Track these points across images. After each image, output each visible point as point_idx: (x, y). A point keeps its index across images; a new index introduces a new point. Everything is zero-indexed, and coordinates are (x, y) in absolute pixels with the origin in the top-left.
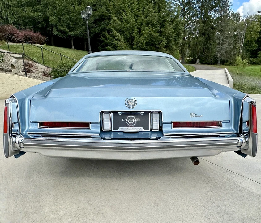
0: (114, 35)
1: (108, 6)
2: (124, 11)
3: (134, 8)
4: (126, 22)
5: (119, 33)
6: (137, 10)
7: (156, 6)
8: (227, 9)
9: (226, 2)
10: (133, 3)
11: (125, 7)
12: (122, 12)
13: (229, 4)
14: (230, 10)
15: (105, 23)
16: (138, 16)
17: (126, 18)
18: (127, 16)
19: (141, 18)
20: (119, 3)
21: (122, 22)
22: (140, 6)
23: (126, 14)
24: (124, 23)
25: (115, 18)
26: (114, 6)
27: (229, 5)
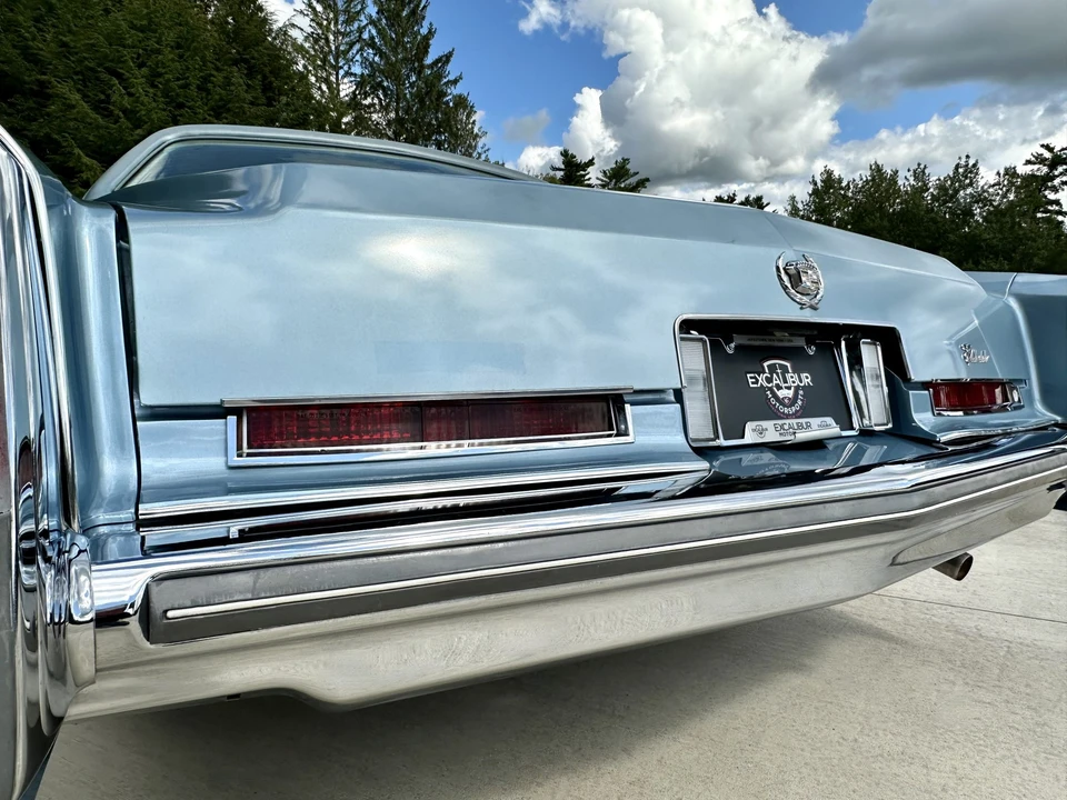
0: (71, 164)
1: (34, 39)
2: (119, 76)
3: (161, 70)
4: (128, 119)
5: (92, 158)
6: (178, 79)
7: (257, 82)
8: (470, 146)
9: (467, 125)
10: (158, 52)
11: (120, 60)
12: (105, 76)
13: (476, 130)
14: (479, 150)
15: (18, 112)
16: (181, 106)
17: (127, 102)
18: (130, 95)
19: (195, 113)
20: (90, 39)
21: (108, 114)
22: (188, 69)
23: (125, 88)
24: (116, 122)
25: (76, 97)
26: (64, 45)
27: (477, 135)
